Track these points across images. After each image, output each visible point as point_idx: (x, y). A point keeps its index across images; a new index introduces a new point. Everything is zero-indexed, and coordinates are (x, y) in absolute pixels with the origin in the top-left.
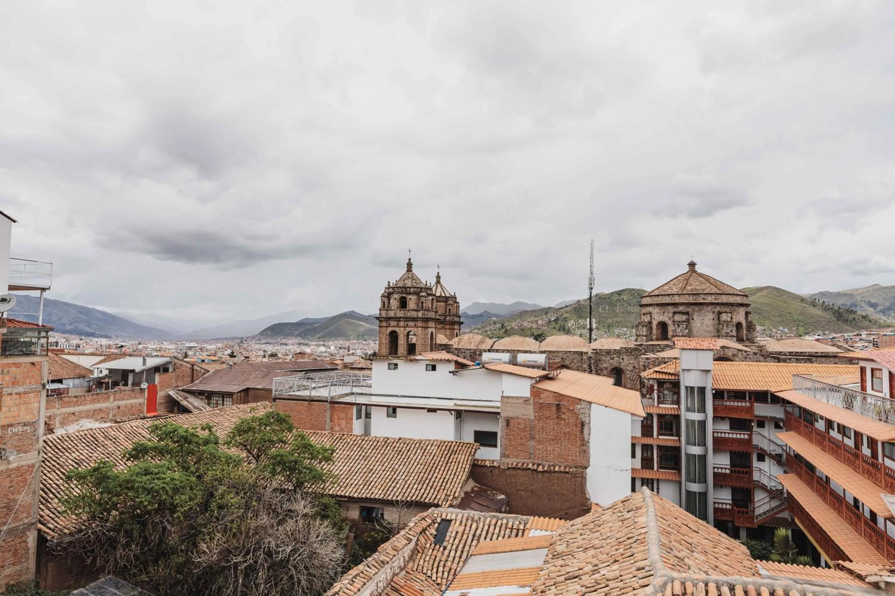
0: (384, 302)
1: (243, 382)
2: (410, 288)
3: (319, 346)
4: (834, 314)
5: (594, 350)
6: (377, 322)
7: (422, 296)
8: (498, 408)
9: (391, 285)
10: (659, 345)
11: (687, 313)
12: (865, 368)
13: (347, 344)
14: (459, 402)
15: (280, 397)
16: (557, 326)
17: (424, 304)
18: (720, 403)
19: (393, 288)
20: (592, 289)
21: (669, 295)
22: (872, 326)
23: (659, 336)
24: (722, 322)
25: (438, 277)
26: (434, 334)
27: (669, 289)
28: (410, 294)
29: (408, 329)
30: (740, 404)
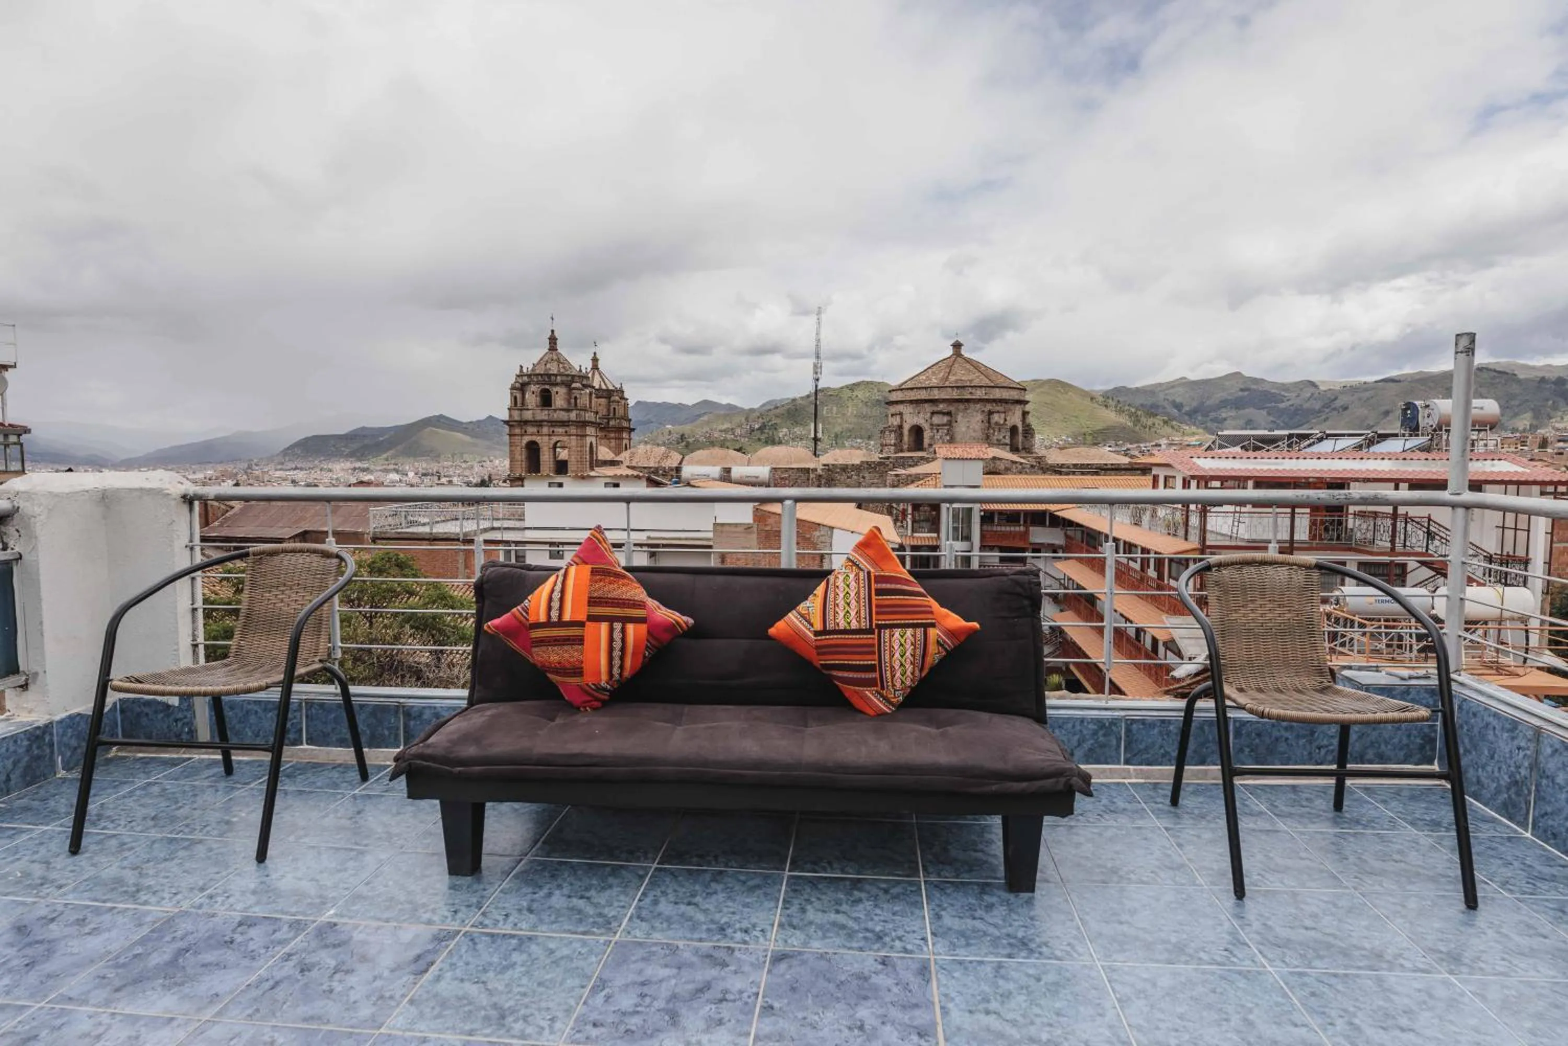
0: (516, 398)
1: (296, 522)
2: (556, 375)
3: (387, 471)
4: (1130, 417)
5: (824, 465)
6: (506, 429)
7: (574, 389)
8: (708, 539)
9: (525, 370)
10: (911, 457)
11: (949, 414)
12: (1158, 476)
13: (434, 467)
14: (653, 534)
15: (383, 536)
16: (763, 437)
17: (578, 401)
18: (989, 528)
19: (529, 376)
20: (818, 380)
21: (926, 388)
22: (1175, 433)
23: (912, 445)
24: (993, 425)
25: (595, 360)
26: (594, 445)
27: (926, 380)
28: (556, 384)
29: (555, 439)
30: (1012, 529)
